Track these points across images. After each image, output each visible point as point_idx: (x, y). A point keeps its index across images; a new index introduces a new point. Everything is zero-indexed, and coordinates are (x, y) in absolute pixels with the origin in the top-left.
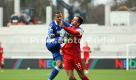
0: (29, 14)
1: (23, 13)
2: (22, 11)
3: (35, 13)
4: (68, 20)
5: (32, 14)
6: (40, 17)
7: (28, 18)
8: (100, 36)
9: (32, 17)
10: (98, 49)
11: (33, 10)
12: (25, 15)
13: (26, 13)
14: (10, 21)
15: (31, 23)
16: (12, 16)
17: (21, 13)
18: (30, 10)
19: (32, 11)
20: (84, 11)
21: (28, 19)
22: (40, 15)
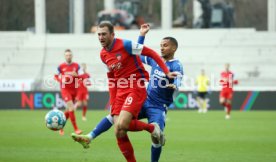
0: (131, 11)
1: (120, 8)
2: (119, 5)
3: (141, 7)
4: (201, 21)
5: (135, 11)
6: (151, 16)
7: (129, 17)
8: (260, 51)
9: (136, 17)
10: (256, 74)
11: (137, 3)
12: (123, 13)
13: (125, 8)
14: (97, 23)
15: (134, 26)
16: (100, 14)
17: (116, 8)
18: (133, 3)
19: (136, 6)
20: (231, 5)
21: (129, 20)
22: (150, 12)
